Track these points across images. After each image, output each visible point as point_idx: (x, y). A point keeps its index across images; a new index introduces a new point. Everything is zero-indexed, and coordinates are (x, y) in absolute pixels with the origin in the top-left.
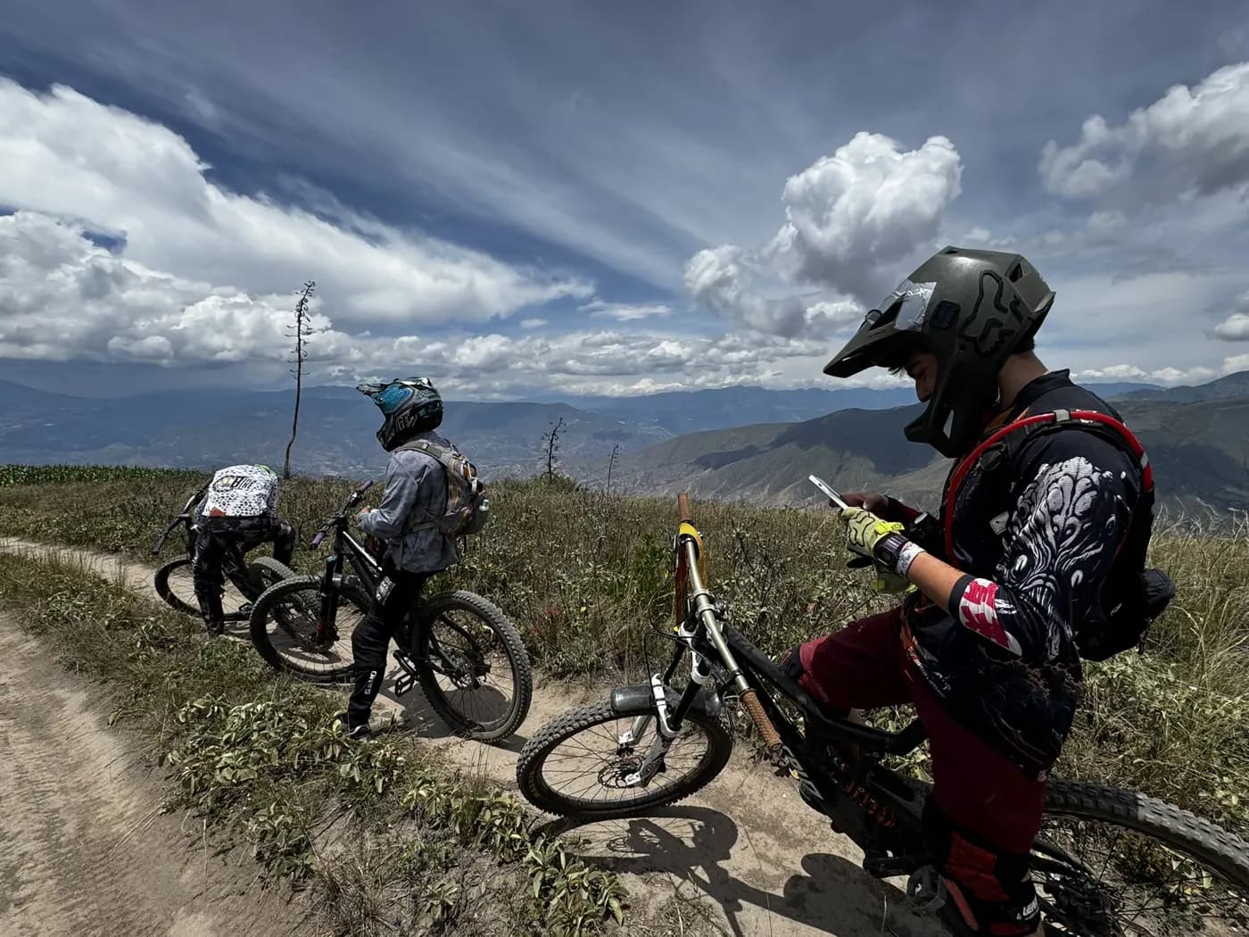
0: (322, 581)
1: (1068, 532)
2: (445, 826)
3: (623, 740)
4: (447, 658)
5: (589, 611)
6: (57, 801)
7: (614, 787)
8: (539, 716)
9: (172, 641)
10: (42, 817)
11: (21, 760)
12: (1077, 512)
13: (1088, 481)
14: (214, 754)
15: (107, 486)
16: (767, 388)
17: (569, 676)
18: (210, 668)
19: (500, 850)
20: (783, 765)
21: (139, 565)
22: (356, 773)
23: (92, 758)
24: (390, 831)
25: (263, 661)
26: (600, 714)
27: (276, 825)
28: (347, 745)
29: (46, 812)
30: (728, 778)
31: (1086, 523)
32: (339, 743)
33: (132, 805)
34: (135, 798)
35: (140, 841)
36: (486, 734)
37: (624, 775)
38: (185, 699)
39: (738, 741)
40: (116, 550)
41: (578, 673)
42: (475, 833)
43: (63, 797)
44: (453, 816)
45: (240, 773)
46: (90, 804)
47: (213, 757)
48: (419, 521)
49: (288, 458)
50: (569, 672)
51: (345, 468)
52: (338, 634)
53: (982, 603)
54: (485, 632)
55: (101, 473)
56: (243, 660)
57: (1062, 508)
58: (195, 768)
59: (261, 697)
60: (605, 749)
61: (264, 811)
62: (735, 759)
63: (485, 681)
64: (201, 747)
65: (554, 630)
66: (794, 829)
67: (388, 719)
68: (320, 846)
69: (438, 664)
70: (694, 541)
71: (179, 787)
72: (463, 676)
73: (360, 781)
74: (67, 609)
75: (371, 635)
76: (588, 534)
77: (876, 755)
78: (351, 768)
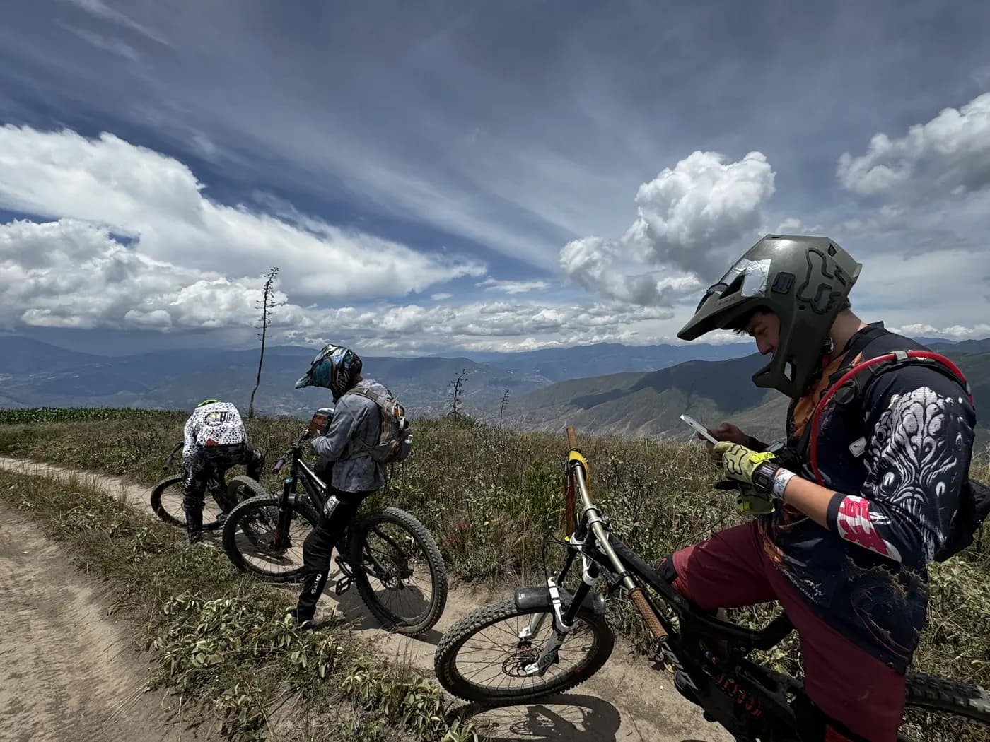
0: (281, 499)
1: (927, 450)
2: (376, 708)
3: (523, 634)
4: (379, 563)
5: (491, 524)
6: (65, 678)
7: (516, 676)
8: (451, 613)
9: (160, 546)
10: (53, 692)
11: (39, 643)
12: (931, 433)
13: (936, 406)
14: (190, 641)
15: (116, 423)
16: (626, 345)
17: (475, 579)
18: (190, 569)
19: (422, 730)
20: (659, 659)
21: (137, 485)
22: (303, 660)
23: (94, 643)
24: (331, 711)
25: (230, 564)
26: (503, 612)
27: (239, 704)
28: (296, 636)
29: (55, 688)
30: (612, 670)
31: (940, 441)
32: (289, 633)
33: (123, 683)
34: (126, 678)
35: (129, 715)
36: (408, 629)
37: (524, 665)
38: (168, 594)
39: (619, 638)
40: (120, 474)
41: (483, 577)
42: (401, 714)
43: (69, 675)
44: (383, 699)
45: (211, 657)
46: (90, 682)
47: (189, 644)
48: (357, 450)
49: (252, 401)
50: (476, 576)
51: (295, 409)
52: (291, 542)
53: (858, 516)
54: (407, 542)
55: (111, 413)
56: (214, 563)
57: (917, 430)
58: (174, 653)
59: (228, 594)
60: (506, 642)
61: (229, 691)
62: (617, 653)
63: (408, 583)
64: (181, 635)
65: (463, 540)
66: (672, 718)
67: (329, 614)
68: (273, 723)
69: (371, 567)
70: (582, 466)
71: (161, 669)
72: (391, 578)
73: (307, 667)
74: (81, 520)
75: (319, 544)
76: (488, 462)
77: (743, 649)
78: (300, 656)
